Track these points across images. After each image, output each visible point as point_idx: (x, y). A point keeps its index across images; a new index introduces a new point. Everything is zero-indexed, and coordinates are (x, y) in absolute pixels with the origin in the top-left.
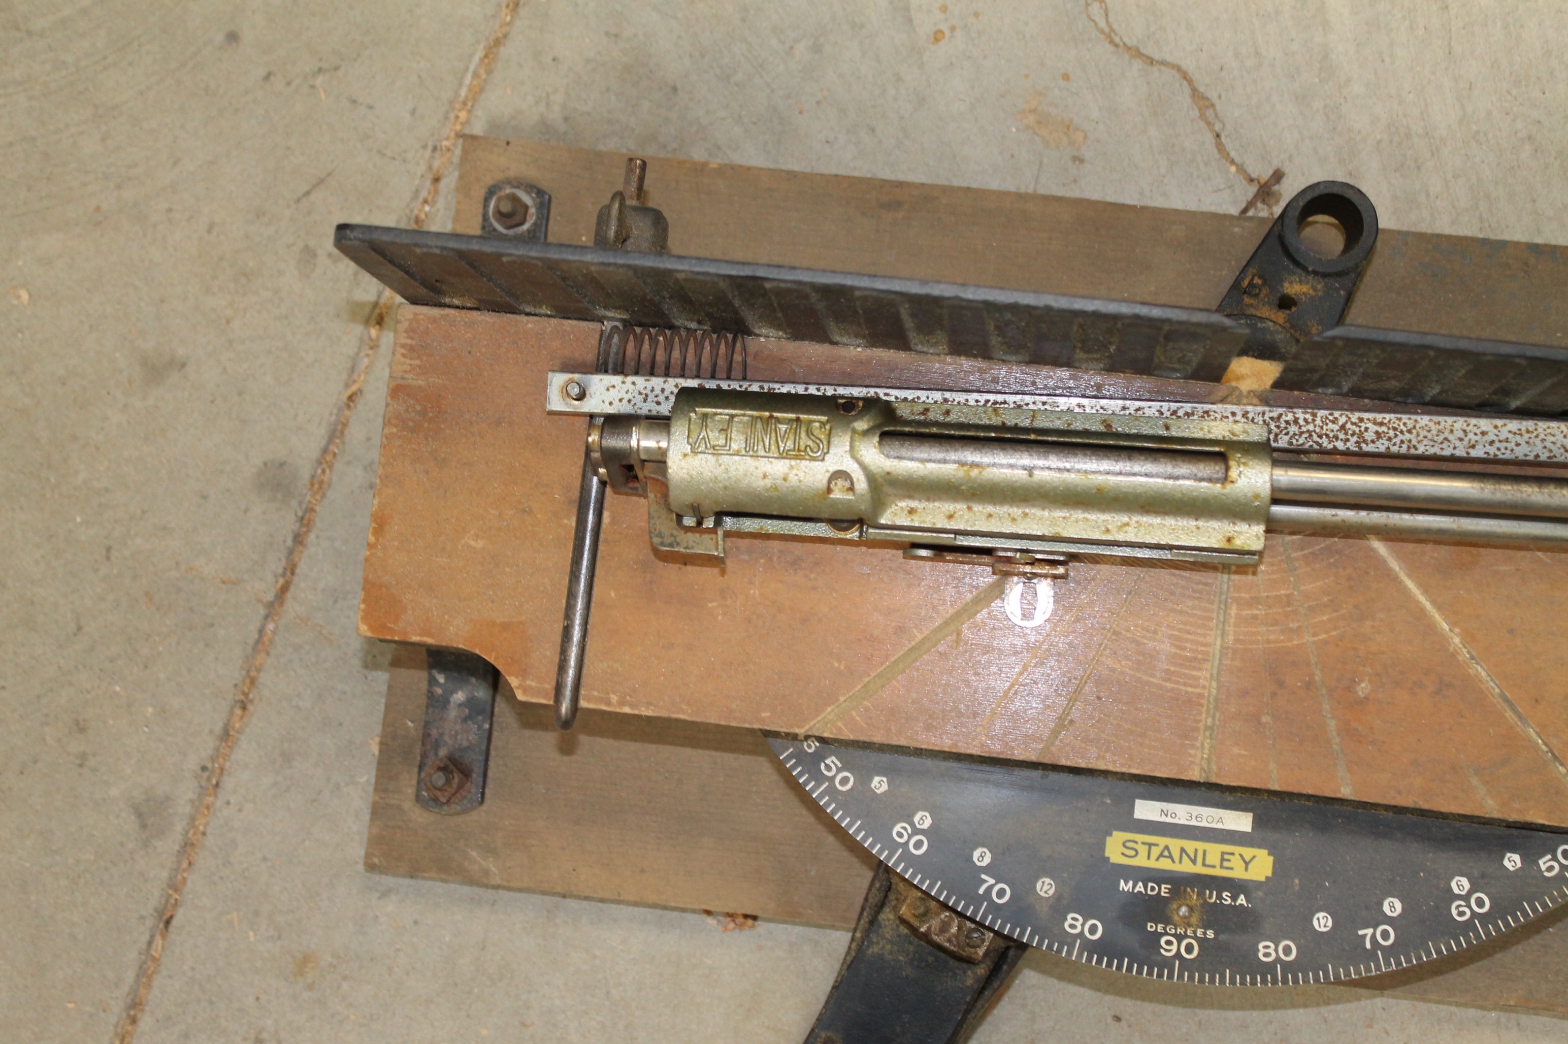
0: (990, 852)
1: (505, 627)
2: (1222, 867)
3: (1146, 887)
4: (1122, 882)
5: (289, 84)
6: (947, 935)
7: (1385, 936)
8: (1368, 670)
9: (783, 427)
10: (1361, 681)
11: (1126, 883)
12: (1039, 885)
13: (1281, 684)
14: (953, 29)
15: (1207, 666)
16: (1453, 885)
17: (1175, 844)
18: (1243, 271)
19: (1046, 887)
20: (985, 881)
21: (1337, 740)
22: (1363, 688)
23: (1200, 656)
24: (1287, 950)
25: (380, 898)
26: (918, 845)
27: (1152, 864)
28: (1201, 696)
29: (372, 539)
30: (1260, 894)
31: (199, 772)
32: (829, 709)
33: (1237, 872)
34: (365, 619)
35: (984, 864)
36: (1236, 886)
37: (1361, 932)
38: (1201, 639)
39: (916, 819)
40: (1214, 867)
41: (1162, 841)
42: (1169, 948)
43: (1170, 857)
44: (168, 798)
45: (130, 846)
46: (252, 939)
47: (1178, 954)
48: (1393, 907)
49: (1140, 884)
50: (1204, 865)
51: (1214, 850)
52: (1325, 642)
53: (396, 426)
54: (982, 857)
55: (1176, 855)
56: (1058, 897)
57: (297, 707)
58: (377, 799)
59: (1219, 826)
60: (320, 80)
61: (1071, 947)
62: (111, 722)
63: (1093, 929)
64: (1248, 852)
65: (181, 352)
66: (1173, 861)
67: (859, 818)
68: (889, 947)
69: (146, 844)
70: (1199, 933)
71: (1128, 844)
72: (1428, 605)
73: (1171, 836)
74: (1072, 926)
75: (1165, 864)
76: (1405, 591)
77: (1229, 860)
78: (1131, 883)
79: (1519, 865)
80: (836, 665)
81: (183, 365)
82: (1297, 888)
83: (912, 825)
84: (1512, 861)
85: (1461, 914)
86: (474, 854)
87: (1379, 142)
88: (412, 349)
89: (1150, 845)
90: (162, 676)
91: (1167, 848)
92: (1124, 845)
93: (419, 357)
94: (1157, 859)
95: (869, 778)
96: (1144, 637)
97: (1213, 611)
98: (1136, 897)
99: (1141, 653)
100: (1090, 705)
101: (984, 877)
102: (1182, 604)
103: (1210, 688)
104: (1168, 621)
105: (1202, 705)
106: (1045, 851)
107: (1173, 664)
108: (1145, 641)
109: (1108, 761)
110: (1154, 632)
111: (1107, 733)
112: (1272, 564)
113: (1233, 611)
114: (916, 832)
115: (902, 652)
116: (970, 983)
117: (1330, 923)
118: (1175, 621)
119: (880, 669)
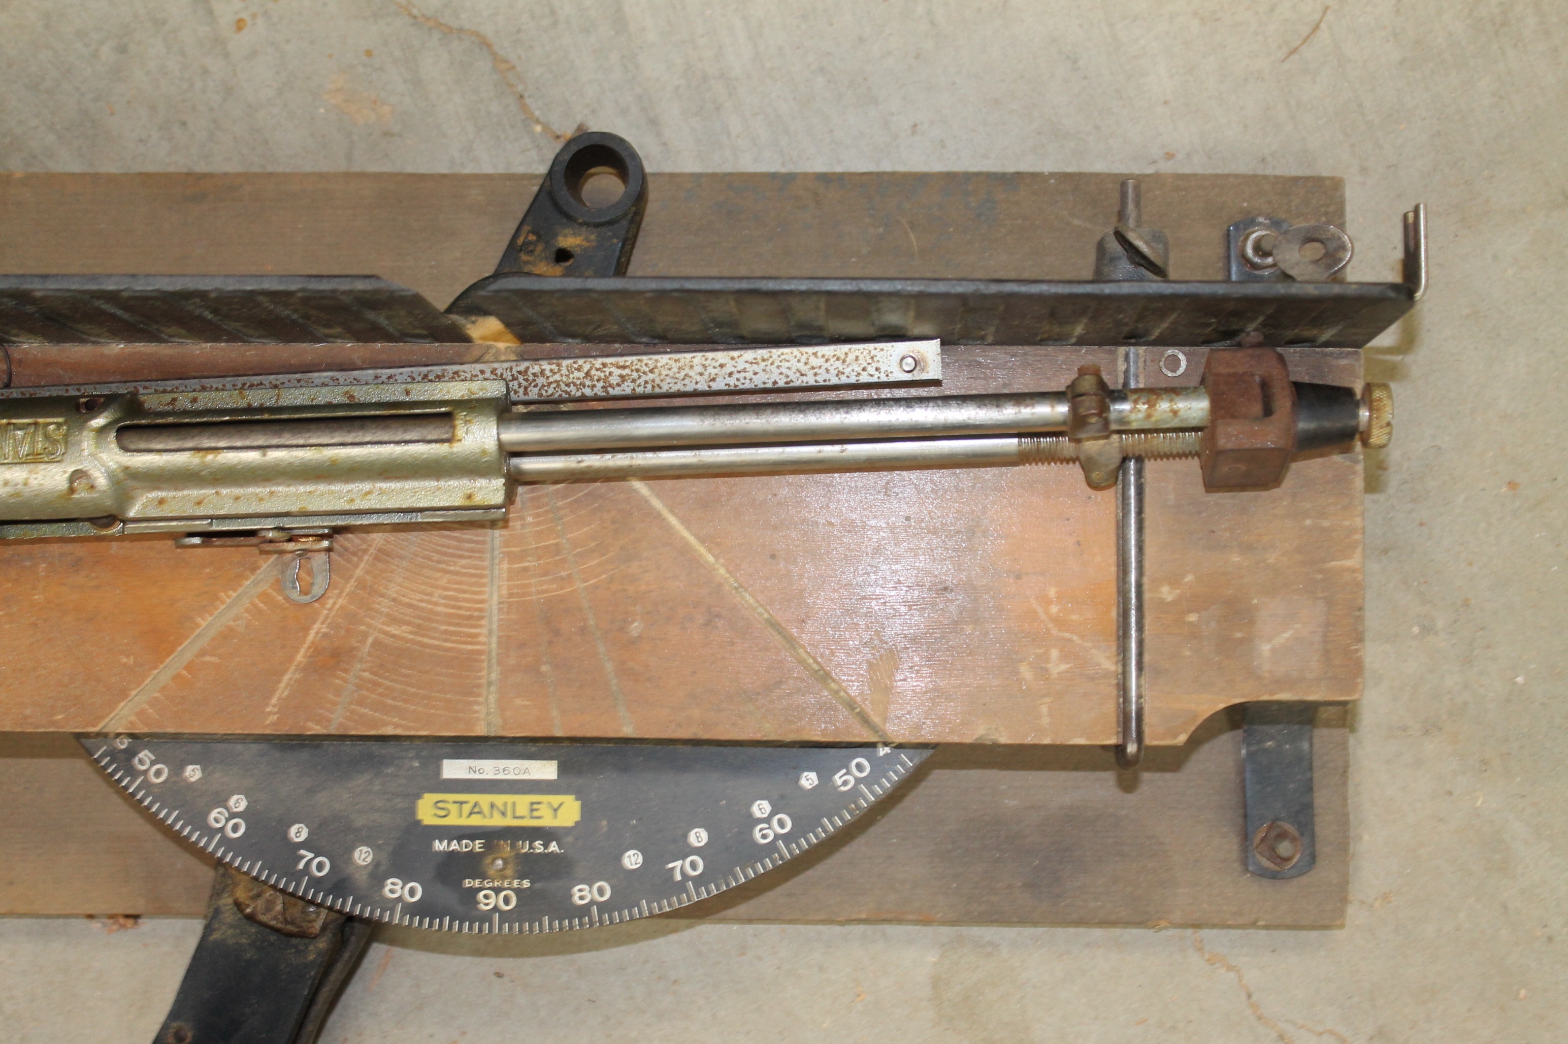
0: (307, 826)
2: (532, 817)
3: (460, 845)
4: (437, 842)
6: (273, 914)
7: (693, 866)
8: (639, 609)
9: (21, 433)
10: (633, 621)
11: (441, 842)
12: (356, 854)
13: (557, 632)
14: (254, 16)
15: (484, 623)
16: (755, 809)
17: (485, 800)
18: (518, 230)
19: (363, 856)
20: (303, 857)
21: (615, 681)
22: (636, 628)
23: (476, 614)
24: (601, 891)
26: (235, 828)
27: (464, 821)
28: (480, 652)
30: (570, 839)
32: (122, 704)
33: (547, 820)
35: (301, 839)
36: (546, 834)
37: (670, 865)
38: (476, 597)
39: (232, 803)
40: (524, 818)
41: (472, 798)
42: (487, 901)
43: (481, 812)
47: (497, 907)
48: (698, 837)
49: (454, 843)
50: (515, 817)
51: (523, 801)
52: (596, 587)
54: (298, 833)
55: (486, 809)
56: (376, 864)
59: (526, 777)
61: (393, 910)
63: (412, 892)
64: (555, 799)
66: (484, 817)
67: (176, 808)
68: (230, 932)
70: (515, 884)
71: (440, 805)
72: (692, 540)
73: (480, 792)
74: (392, 891)
75: (476, 821)
77: (536, 810)
78: (445, 842)
79: (816, 782)
80: (125, 660)
82: (605, 829)
83: (228, 809)
84: (809, 780)
85: (766, 836)
87: (677, 88)
89: (461, 803)
91: (476, 805)
92: (435, 806)
94: (469, 816)
95: (181, 767)
96: (421, 601)
97: (484, 568)
98: (452, 855)
99: (419, 617)
100: (375, 674)
101: (302, 852)
102: (455, 564)
103: (489, 643)
104: (443, 582)
105: (482, 661)
106: (360, 821)
107: (450, 624)
108: (424, 605)
109: (397, 726)
110: (430, 595)
111: (394, 699)
112: (538, 515)
113: (505, 566)
114: (233, 815)
115: (188, 641)
116: (311, 957)
117: (640, 860)
118: (449, 582)
119: (168, 660)
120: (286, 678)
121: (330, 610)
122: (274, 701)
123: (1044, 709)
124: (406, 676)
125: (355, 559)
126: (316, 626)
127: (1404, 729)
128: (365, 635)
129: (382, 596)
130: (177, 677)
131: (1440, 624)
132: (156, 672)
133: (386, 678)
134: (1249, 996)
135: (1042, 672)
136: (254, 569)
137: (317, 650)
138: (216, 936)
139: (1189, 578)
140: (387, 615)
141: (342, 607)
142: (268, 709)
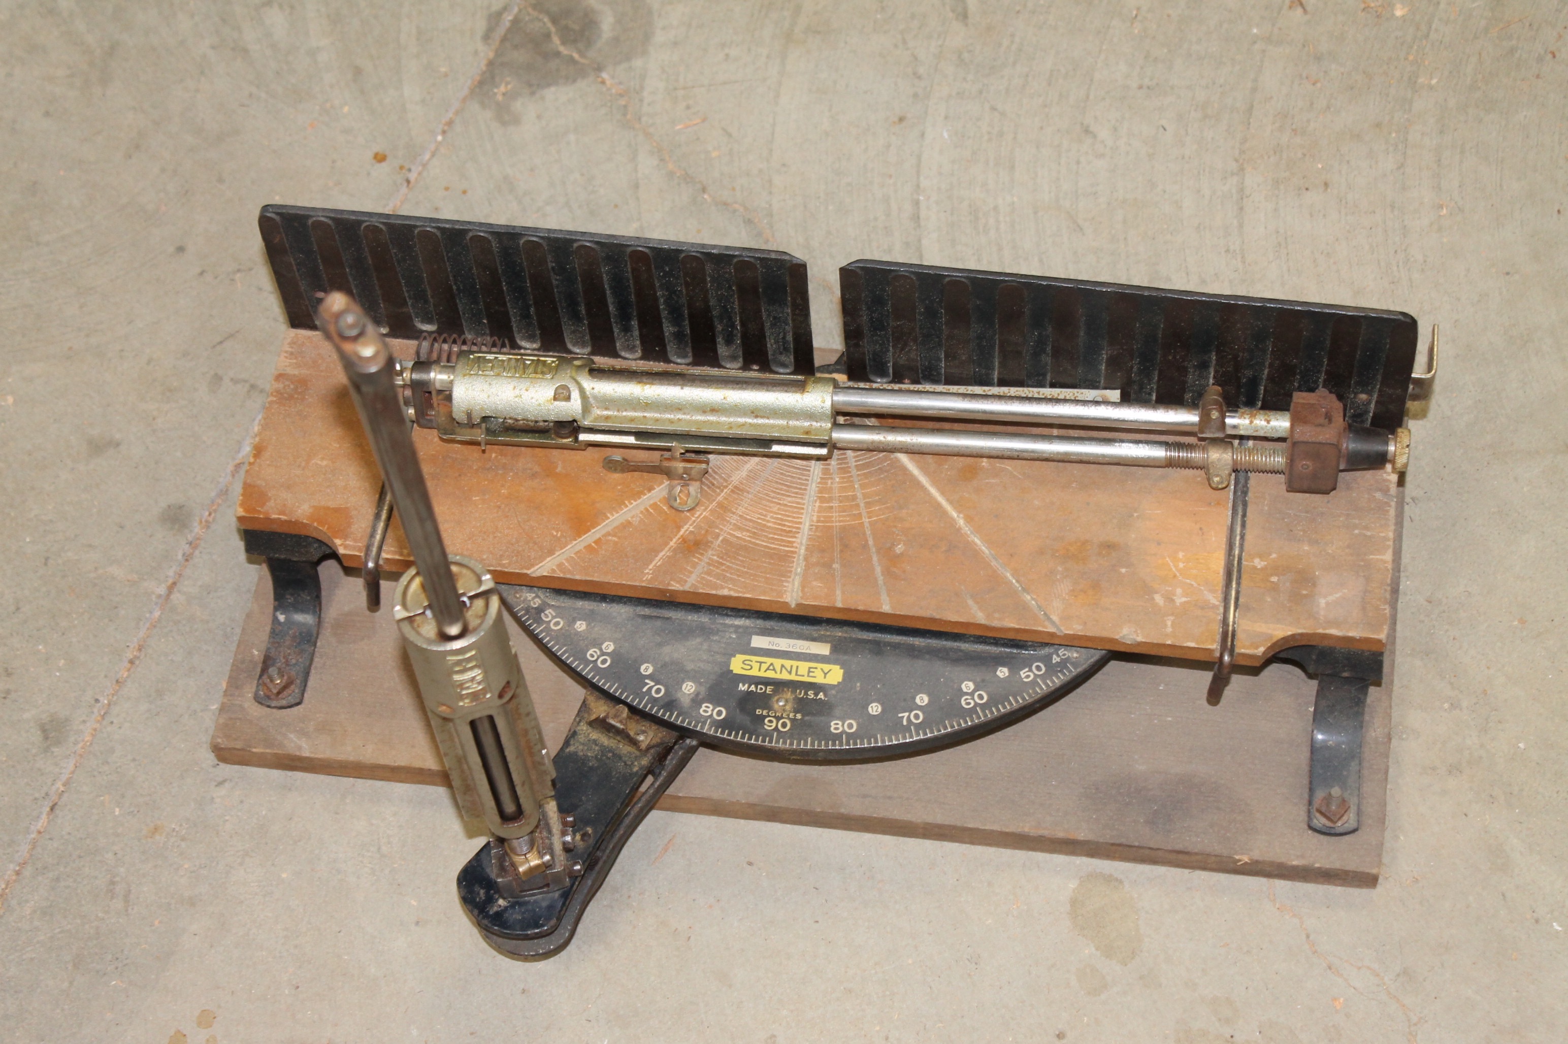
0: (653, 666)
1: (337, 510)
2: (808, 676)
3: (757, 689)
4: (741, 685)
5: (216, 278)
6: (620, 718)
7: (917, 716)
8: (903, 538)
9: (528, 362)
10: (899, 544)
11: (744, 685)
12: (684, 686)
13: (847, 546)
15: (799, 536)
16: (963, 686)
17: (778, 663)
19: (689, 688)
20: (647, 684)
21: (882, 578)
22: (899, 548)
23: (794, 530)
24: (850, 726)
25: (216, 786)
26: (604, 662)
27: (762, 674)
28: (793, 553)
29: (252, 460)
30: (834, 692)
31: (93, 702)
32: (548, 559)
33: (819, 679)
34: (242, 505)
35: (648, 673)
36: (817, 688)
37: (900, 715)
38: (795, 520)
39: (604, 647)
40: (803, 676)
41: (769, 660)
42: (769, 725)
43: (774, 670)
44: (67, 720)
45: (34, 751)
46: (117, 813)
47: (776, 729)
48: (922, 700)
49: (753, 686)
50: (797, 675)
51: (804, 666)
52: (876, 521)
53: (275, 396)
54: (647, 669)
55: (778, 669)
56: (698, 694)
57: (172, 660)
58: (225, 700)
59: (808, 651)
60: (238, 275)
61: (704, 723)
62: (32, 669)
63: (719, 713)
64: (826, 667)
65: (118, 436)
66: (776, 672)
67: (565, 645)
68: (581, 747)
69: (46, 750)
70: (791, 715)
71: (746, 662)
72: (943, 502)
73: (775, 657)
74: (705, 711)
75: (770, 674)
76: (928, 494)
77: (813, 672)
78: (746, 686)
79: (1007, 674)
80: (555, 533)
81: (118, 445)
82: (858, 689)
83: (601, 650)
84: (1003, 672)
85: (969, 704)
86: (292, 736)
88: (292, 353)
89: (761, 663)
90: (74, 640)
91: (772, 664)
92: (743, 662)
93: (296, 358)
94: (765, 671)
95: (574, 621)
96: (759, 518)
97: (804, 504)
98: (749, 693)
99: (756, 528)
100: (722, 558)
101: (647, 681)
102: (784, 500)
103: (800, 549)
104: (775, 509)
105: (794, 557)
106: (690, 666)
107: (775, 534)
108: (759, 521)
109: (730, 589)
110: (765, 516)
111: (731, 574)
112: (843, 478)
113: (817, 504)
114: (603, 654)
115: (599, 527)
116: (635, 769)
117: (880, 710)
118: (779, 509)
119: (583, 537)
120: (661, 554)
121: (698, 518)
122: (650, 567)
123: (1169, 623)
124: (742, 561)
125: (718, 491)
126: (686, 527)
127: (1434, 769)
128: (718, 536)
129: (734, 513)
130: (589, 548)
131: (1465, 704)
132: (575, 542)
133: (727, 561)
134: (1308, 937)
135: (1170, 599)
136: (650, 489)
137: (684, 540)
138: (571, 749)
139: (1274, 556)
140: (735, 524)
141: (705, 517)
142: (647, 571)
